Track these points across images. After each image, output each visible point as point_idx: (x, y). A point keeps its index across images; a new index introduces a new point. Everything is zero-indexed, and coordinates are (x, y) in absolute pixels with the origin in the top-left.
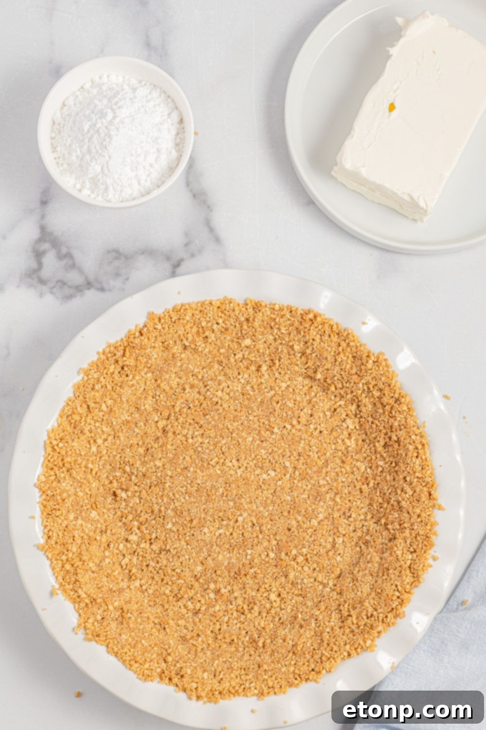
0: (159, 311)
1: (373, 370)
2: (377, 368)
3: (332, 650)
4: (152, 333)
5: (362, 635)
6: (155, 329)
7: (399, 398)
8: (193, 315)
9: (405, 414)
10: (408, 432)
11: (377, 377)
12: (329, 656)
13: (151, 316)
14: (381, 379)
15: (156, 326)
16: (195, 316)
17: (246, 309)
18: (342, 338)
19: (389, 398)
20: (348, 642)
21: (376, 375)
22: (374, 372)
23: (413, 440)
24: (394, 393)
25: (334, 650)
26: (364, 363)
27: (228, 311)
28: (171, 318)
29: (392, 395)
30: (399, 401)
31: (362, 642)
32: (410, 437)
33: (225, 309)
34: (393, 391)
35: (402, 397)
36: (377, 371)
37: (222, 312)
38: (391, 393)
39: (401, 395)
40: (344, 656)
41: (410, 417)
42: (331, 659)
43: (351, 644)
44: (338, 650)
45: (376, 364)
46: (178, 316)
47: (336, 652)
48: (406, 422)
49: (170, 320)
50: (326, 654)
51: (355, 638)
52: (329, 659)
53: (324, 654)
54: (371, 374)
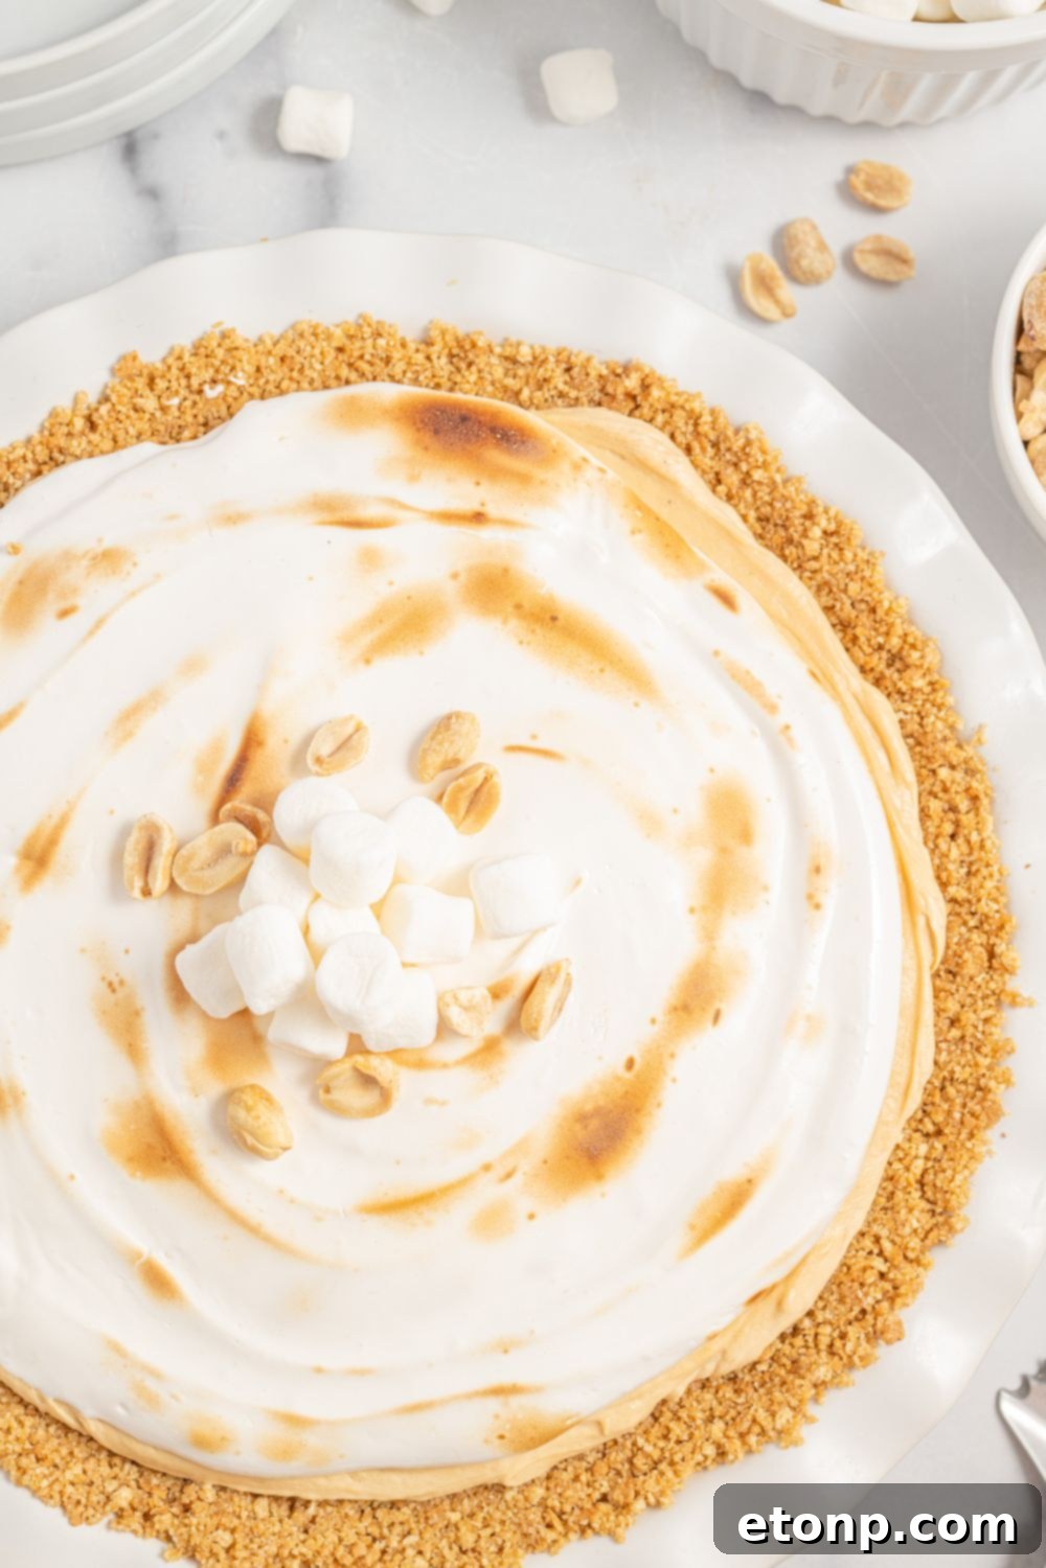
0: (152, 355)
1: (824, 559)
2: (835, 555)
3: (666, 1437)
4: (127, 423)
5: (762, 1391)
6: (136, 409)
7: (902, 649)
8: (258, 369)
9: (919, 703)
10: (929, 759)
11: (833, 581)
12: (656, 1455)
13: (126, 368)
14: (845, 591)
15: (139, 401)
16: (265, 372)
17: (428, 358)
18: (728, 456)
19: (868, 650)
20: (718, 1411)
21: (831, 574)
22: (826, 568)
23: (943, 782)
24: (887, 634)
25: (673, 1437)
26: (796, 537)
27: (371, 364)
28: (188, 377)
29: (881, 640)
30: (901, 659)
31: (762, 1415)
32: (934, 772)
33: (361, 357)
34: (883, 629)
35: (913, 646)
36: (836, 563)
37: (350, 365)
38: (879, 634)
39: (910, 640)
40: (706, 1457)
41: (935, 710)
42: (663, 1466)
43: (728, 1418)
44: (685, 1437)
45: (834, 539)
46: (211, 371)
47: (679, 1442)
48: (921, 725)
49: (183, 382)
50: (649, 1448)
51: (741, 1400)
52: (655, 1465)
53: (640, 1449)
54: (815, 572)
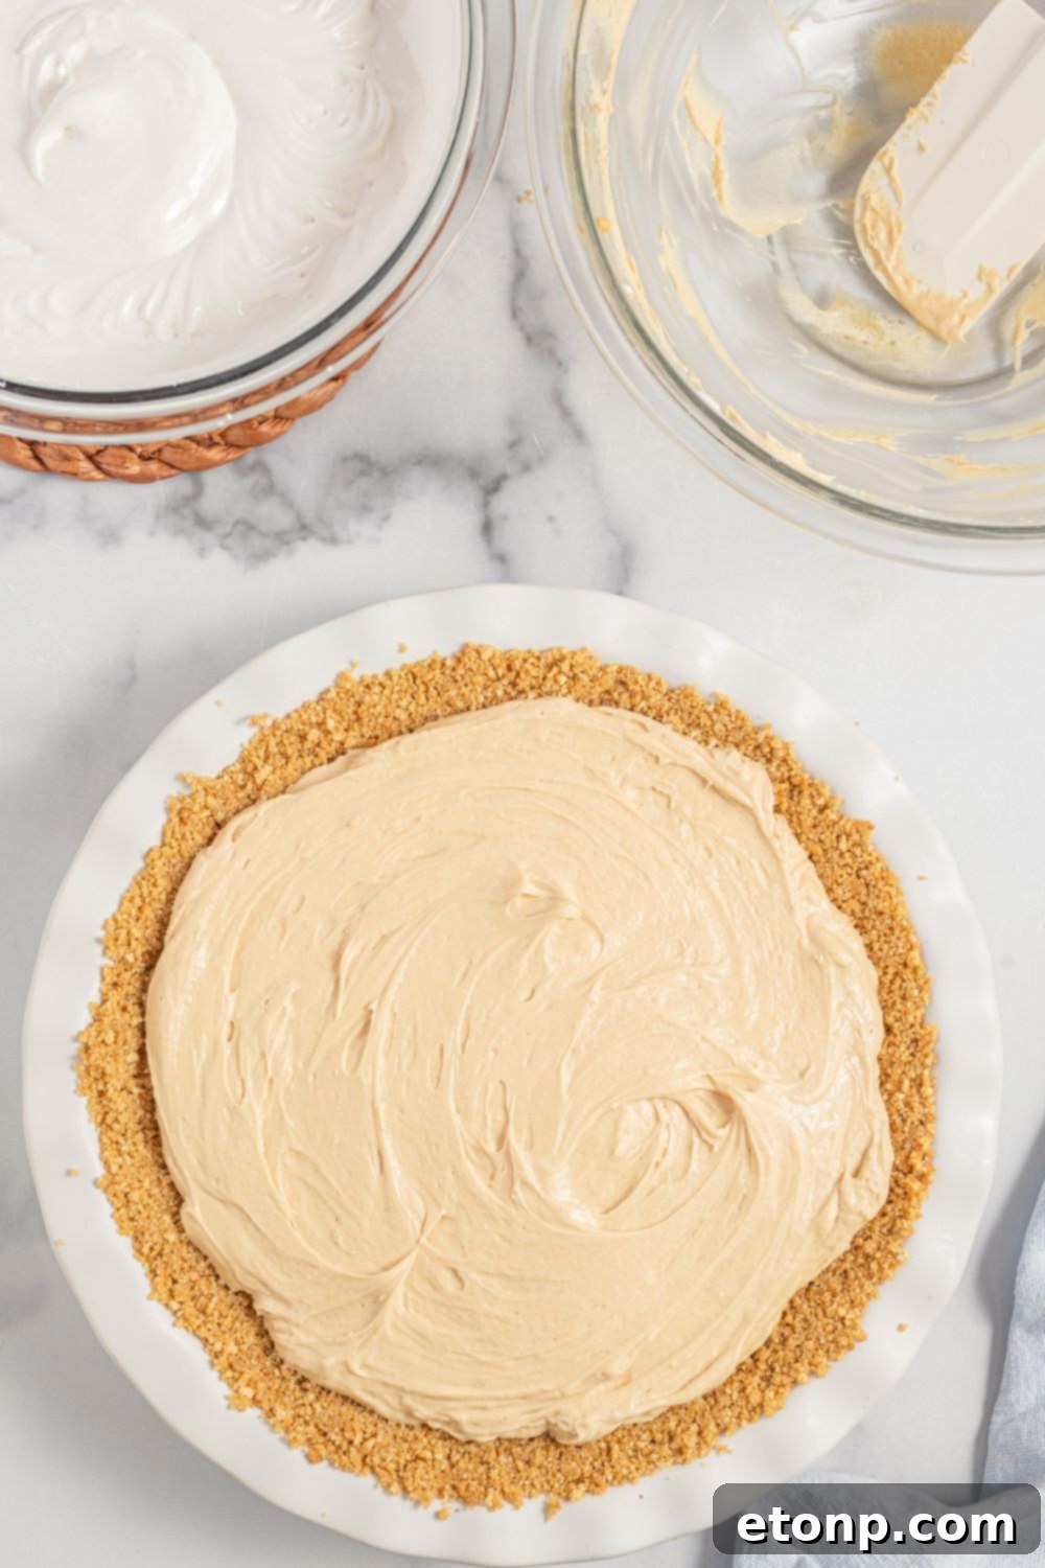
0: (872, 839)
1: (825, 1321)
2: (830, 1328)
3: (221, 1316)
4: (828, 833)
5: (261, 1374)
6: (838, 837)
7: (774, 1385)
8: (881, 914)
9: (740, 1403)
10: (703, 1415)
11: (811, 1330)
12: (209, 1311)
13: (861, 827)
14: (807, 1339)
15: (844, 838)
16: (880, 919)
17: (912, 1026)
18: (883, 1243)
19: (770, 1362)
20: (244, 1347)
21: (816, 1328)
22: (820, 1323)
23: (688, 1429)
24: (783, 1373)
25: (222, 1320)
26: (837, 1299)
27: (901, 987)
28: (867, 868)
29: (778, 1369)
30: (768, 1386)
31: (246, 1377)
32: (694, 1421)
33: (903, 981)
34: (785, 1370)
35: (777, 1393)
36: (824, 1329)
37: (896, 974)
38: (781, 1367)
39: (781, 1390)
40: (213, 1345)
41: (736, 1414)
42: (202, 1317)
43: (240, 1355)
44: (223, 1328)
45: (840, 1326)
46: (873, 883)
47: (219, 1325)
48: (724, 1407)
49: (862, 866)
50: (212, 1305)
51: (254, 1362)
52: (203, 1312)
53: (210, 1299)
54: (816, 1315)
